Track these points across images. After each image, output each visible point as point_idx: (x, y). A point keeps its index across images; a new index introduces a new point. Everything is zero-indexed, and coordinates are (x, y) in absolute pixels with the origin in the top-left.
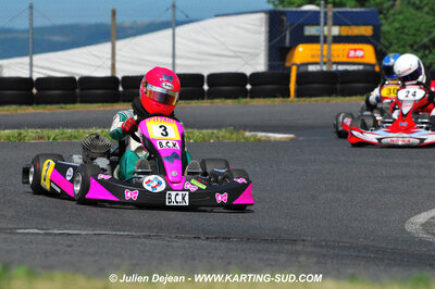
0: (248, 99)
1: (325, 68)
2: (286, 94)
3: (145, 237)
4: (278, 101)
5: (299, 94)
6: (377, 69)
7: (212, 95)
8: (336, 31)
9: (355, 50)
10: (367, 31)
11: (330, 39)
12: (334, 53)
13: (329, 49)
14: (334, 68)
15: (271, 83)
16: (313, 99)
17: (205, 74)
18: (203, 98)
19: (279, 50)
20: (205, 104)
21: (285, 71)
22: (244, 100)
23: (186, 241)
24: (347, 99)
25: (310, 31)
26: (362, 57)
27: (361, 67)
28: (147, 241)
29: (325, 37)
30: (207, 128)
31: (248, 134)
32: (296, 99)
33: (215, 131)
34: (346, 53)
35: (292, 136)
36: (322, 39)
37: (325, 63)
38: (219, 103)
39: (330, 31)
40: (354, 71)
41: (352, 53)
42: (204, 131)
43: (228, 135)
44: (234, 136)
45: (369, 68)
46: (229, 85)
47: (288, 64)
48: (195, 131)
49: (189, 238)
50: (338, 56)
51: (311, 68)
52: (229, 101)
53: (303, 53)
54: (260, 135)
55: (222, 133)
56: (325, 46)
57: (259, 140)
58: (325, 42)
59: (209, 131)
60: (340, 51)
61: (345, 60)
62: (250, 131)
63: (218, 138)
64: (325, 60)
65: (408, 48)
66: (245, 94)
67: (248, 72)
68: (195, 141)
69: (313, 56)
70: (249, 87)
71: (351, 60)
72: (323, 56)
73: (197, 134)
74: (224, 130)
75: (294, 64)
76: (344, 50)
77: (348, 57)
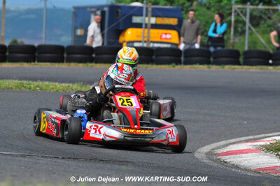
0: (93, 64)
1: (145, 45)
3: (21, 156)
7: (69, 60)
8: (153, 20)
9: (166, 34)
10: (174, 21)
11: (149, 26)
12: (152, 35)
13: (149, 33)
14: (151, 45)
17: (65, 45)
18: (63, 62)
19: (115, 31)
20: (64, 66)
21: (119, 46)
22: (90, 65)
23: (49, 159)
24: (160, 66)
25: (136, 20)
26: (170, 39)
27: (169, 46)
28: (23, 159)
29: (146, 25)
30: (65, 82)
33: (71, 85)
34: (159, 36)
36: (144, 26)
37: (145, 42)
38: (73, 66)
39: (149, 20)
40: (164, 48)
41: (164, 36)
42: (63, 84)
43: (79, 87)
44: (83, 89)
45: (174, 47)
47: (121, 41)
48: (57, 84)
49: (51, 158)
50: (154, 37)
51: (136, 45)
52: (81, 65)
55: (75, 86)
56: (146, 30)
58: (146, 27)
59: (67, 85)
60: (156, 34)
61: (159, 40)
64: (146, 39)
66: (91, 60)
68: (57, 91)
69: (138, 36)
70: (94, 55)
71: (163, 40)
72: (144, 37)
73: (59, 86)
74: (76, 84)
75: (124, 41)
76: (158, 34)
77: (161, 38)
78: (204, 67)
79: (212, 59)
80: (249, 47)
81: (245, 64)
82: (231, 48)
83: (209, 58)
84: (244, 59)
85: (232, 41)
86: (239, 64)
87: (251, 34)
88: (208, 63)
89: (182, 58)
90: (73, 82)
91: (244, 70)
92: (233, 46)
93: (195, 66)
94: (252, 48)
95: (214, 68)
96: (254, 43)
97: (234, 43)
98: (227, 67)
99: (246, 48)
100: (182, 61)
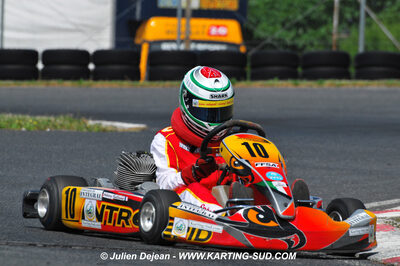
0: (91, 82)
1: (182, 47)
2: (136, 76)
4: (126, 84)
5: (152, 77)
6: (243, 49)
7: (47, 75)
8: (196, 3)
9: (218, 27)
10: (231, 4)
11: (189, 13)
12: (193, 30)
13: (188, 25)
14: (193, 47)
15: (118, 63)
16: (168, 83)
17: (40, 49)
18: (36, 79)
19: (127, 24)
20: (39, 86)
21: (135, 50)
22: (85, 83)
23: (19, 248)
25: (165, 2)
26: (225, 36)
27: (223, 48)
29: (183, 11)
30: (42, 114)
31: (91, 123)
32: (148, 83)
33: (52, 118)
34: (206, 31)
35: (142, 126)
36: (179, 12)
37: (182, 41)
38: (55, 84)
39: (188, 3)
40: (216, 52)
41: (214, 31)
42: (38, 118)
43: (67, 123)
44: (75, 125)
45: (234, 49)
46: (68, 64)
47: (138, 41)
48: (28, 117)
49: (22, 245)
50: (197, 33)
51: (166, 47)
52: (68, 84)
53: (156, 29)
54: (106, 124)
55: (60, 121)
56: (184, 21)
57: (104, 131)
58: (183, 15)
59: (44, 118)
60: (201, 27)
61: (206, 37)
62: (93, 119)
63: (55, 126)
64: (183, 37)
65: (279, 26)
66: (87, 75)
67: (91, 49)
68: (28, 130)
69: (168, 32)
70: (91, 66)
71: (213, 39)
72: (180, 33)
73: (30, 121)
74: (62, 117)
75: (145, 41)
76: (204, 26)
77: (209, 34)
78: (288, 85)
79: (300, 70)
80: (366, 47)
81: (359, 76)
82: (334, 49)
83: (296, 67)
84: (357, 68)
85: (335, 37)
86: (347, 76)
87: (369, 24)
88: (294, 76)
89: (248, 70)
90: (56, 113)
91: (357, 88)
92: (338, 46)
93: (270, 82)
94: (371, 49)
95: (304, 84)
96: (375, 39)
97: (340, 40)
98: (327, 83)
99: (361, 49)
100: (249, 75)
